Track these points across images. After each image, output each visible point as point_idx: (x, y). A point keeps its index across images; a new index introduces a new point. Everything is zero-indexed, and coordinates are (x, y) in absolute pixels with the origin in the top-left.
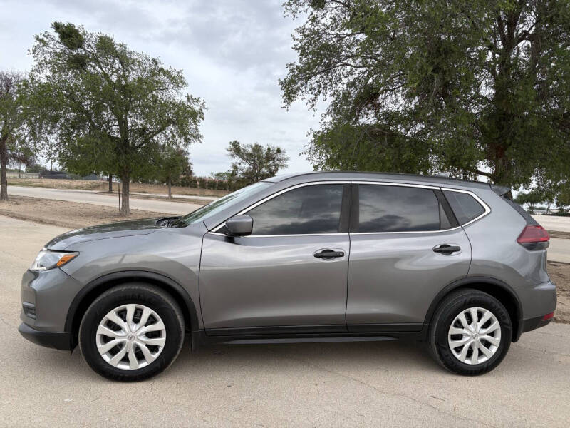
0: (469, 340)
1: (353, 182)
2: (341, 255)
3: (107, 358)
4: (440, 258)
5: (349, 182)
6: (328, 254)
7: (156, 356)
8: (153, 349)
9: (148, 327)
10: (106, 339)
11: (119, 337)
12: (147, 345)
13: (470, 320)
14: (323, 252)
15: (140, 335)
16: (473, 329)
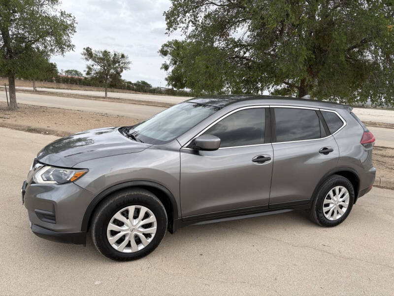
0: (333, 206)
1: (271, 106)
2: (269, 159)
3: (115, 247)
4: (323, 157)
5: (268, 106)
6: (261, 159)
7: (150, 240)
8: (147, 236)
9: (144, 220)
10: (114, 233)
11: (123, 230)
12: (144, 234)
13: (335, 194)
14: (257, 158)
15: (139, 228)
16: (336, 199)
